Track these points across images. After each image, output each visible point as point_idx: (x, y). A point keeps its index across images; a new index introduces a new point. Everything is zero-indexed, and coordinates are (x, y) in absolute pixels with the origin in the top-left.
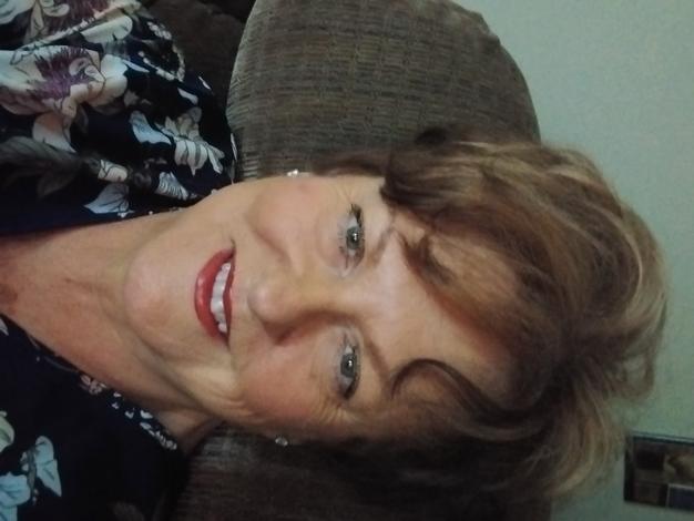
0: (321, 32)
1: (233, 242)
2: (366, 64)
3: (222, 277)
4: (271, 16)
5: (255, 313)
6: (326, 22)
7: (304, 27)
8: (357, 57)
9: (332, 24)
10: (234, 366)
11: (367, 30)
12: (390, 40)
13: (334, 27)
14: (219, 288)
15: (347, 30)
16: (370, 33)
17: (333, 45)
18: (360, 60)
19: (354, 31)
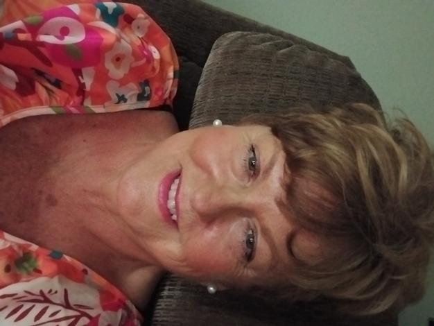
0: (247, 76)
1: (181, 165)
2: (274, 95)
3: (174, 187)
4: (217, 66)
5: (193, 208)
6: (251, 70)
7: (237, 73)
8: (269, 91)
9: (254, 71)
10: (181, 241)
11: (275, 75)
12: (290, 80)
13: (255, 73)
14: (173, 193)
15: (263, 75)
16: (278, 76)
17: (254, 84)
18: (270, 93)
19: (267, 75)
